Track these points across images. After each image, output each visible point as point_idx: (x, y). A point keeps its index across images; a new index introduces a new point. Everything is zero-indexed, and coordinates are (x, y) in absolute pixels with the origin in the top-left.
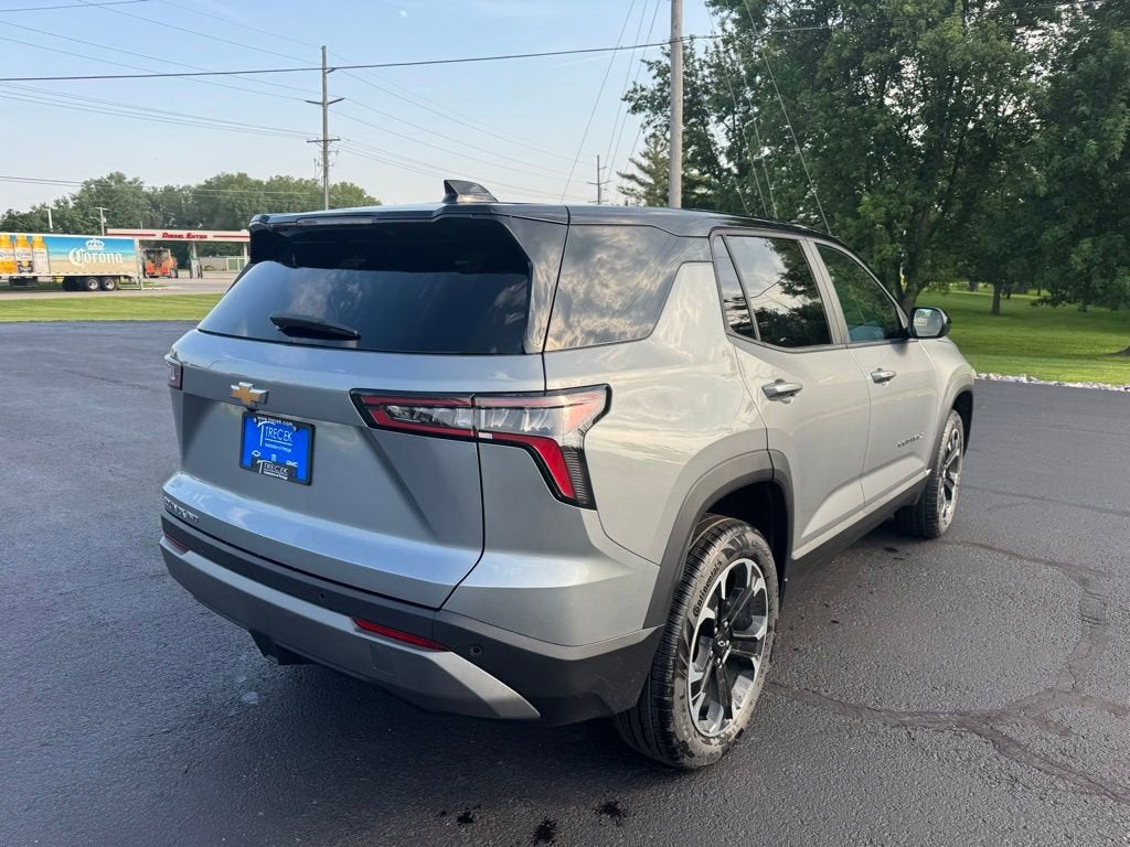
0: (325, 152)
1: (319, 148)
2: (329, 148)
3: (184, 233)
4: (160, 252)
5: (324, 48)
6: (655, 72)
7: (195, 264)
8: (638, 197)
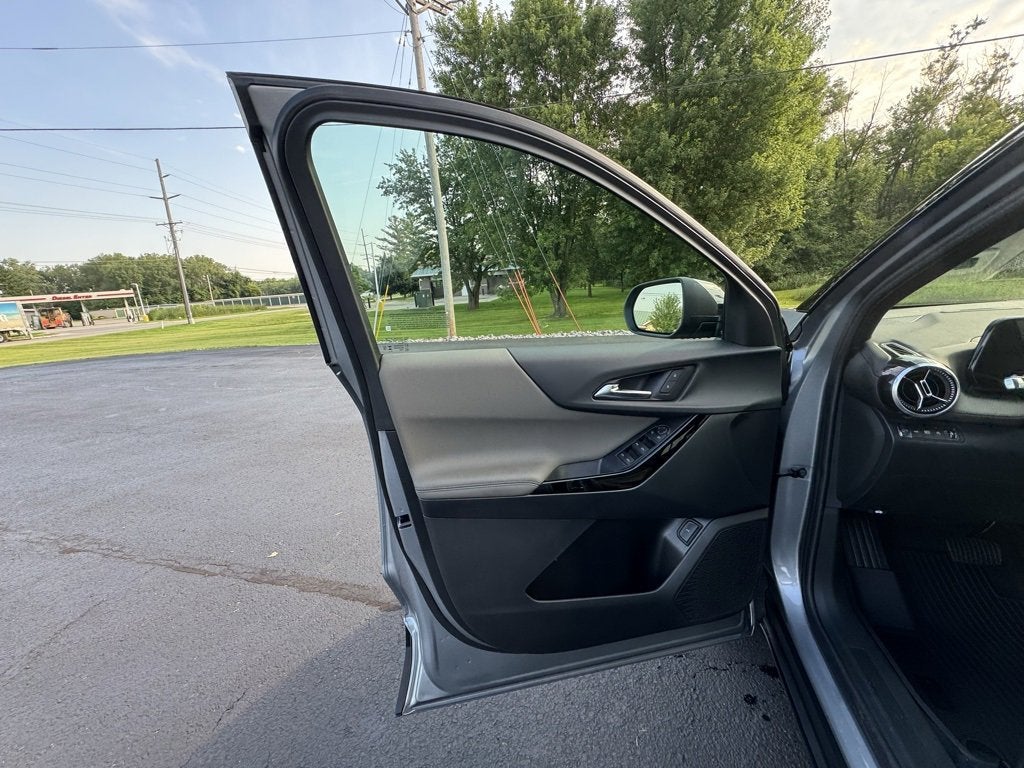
0: (172, 232)
1: (167, 229)
2: (175, 228)
3: (72, 295)
4: (51, 311)
5: (157, 160)
6: (394, 171)
7: (85, 315)
8: (391, 251)
